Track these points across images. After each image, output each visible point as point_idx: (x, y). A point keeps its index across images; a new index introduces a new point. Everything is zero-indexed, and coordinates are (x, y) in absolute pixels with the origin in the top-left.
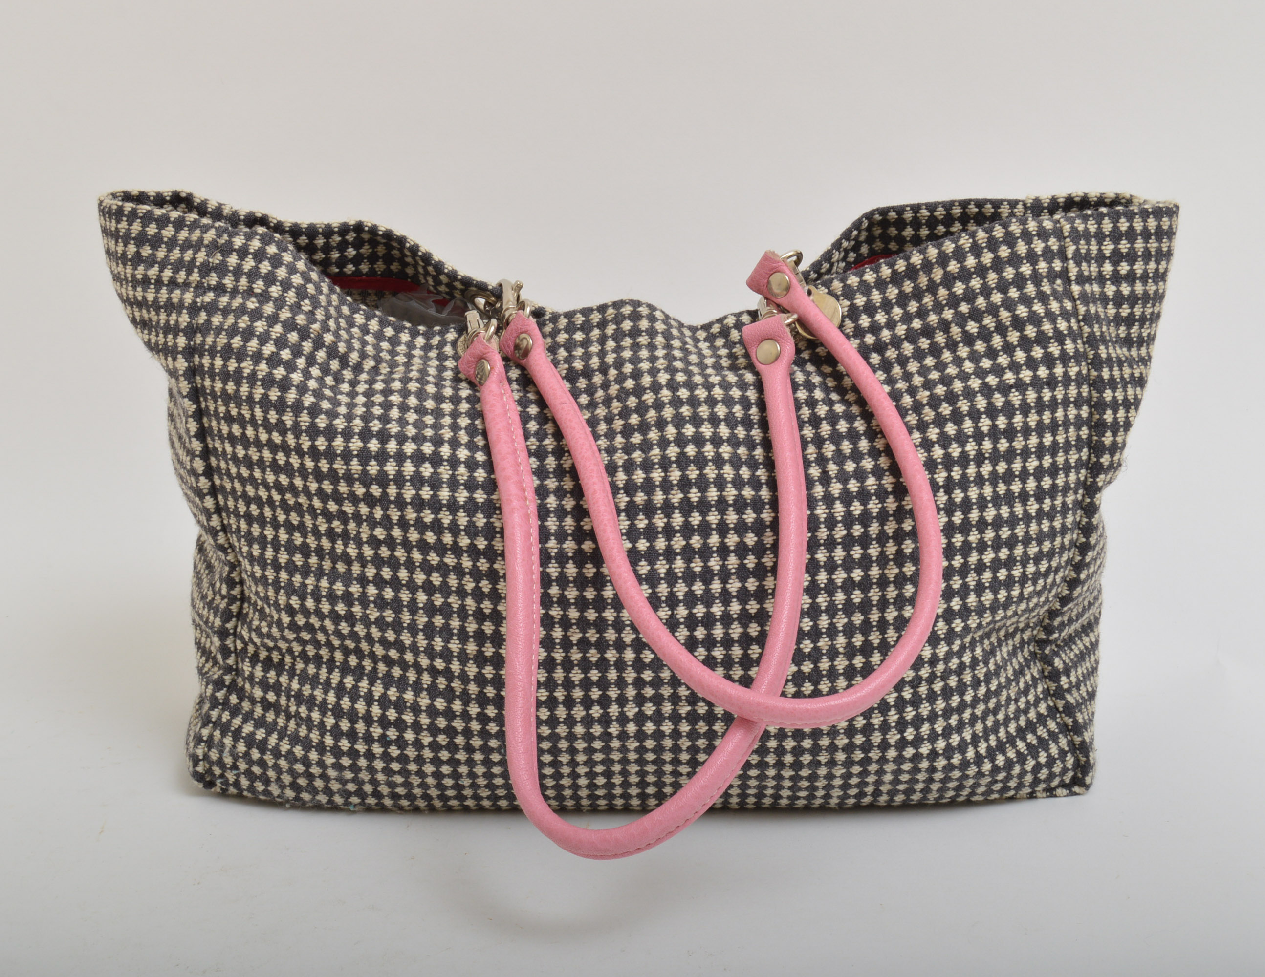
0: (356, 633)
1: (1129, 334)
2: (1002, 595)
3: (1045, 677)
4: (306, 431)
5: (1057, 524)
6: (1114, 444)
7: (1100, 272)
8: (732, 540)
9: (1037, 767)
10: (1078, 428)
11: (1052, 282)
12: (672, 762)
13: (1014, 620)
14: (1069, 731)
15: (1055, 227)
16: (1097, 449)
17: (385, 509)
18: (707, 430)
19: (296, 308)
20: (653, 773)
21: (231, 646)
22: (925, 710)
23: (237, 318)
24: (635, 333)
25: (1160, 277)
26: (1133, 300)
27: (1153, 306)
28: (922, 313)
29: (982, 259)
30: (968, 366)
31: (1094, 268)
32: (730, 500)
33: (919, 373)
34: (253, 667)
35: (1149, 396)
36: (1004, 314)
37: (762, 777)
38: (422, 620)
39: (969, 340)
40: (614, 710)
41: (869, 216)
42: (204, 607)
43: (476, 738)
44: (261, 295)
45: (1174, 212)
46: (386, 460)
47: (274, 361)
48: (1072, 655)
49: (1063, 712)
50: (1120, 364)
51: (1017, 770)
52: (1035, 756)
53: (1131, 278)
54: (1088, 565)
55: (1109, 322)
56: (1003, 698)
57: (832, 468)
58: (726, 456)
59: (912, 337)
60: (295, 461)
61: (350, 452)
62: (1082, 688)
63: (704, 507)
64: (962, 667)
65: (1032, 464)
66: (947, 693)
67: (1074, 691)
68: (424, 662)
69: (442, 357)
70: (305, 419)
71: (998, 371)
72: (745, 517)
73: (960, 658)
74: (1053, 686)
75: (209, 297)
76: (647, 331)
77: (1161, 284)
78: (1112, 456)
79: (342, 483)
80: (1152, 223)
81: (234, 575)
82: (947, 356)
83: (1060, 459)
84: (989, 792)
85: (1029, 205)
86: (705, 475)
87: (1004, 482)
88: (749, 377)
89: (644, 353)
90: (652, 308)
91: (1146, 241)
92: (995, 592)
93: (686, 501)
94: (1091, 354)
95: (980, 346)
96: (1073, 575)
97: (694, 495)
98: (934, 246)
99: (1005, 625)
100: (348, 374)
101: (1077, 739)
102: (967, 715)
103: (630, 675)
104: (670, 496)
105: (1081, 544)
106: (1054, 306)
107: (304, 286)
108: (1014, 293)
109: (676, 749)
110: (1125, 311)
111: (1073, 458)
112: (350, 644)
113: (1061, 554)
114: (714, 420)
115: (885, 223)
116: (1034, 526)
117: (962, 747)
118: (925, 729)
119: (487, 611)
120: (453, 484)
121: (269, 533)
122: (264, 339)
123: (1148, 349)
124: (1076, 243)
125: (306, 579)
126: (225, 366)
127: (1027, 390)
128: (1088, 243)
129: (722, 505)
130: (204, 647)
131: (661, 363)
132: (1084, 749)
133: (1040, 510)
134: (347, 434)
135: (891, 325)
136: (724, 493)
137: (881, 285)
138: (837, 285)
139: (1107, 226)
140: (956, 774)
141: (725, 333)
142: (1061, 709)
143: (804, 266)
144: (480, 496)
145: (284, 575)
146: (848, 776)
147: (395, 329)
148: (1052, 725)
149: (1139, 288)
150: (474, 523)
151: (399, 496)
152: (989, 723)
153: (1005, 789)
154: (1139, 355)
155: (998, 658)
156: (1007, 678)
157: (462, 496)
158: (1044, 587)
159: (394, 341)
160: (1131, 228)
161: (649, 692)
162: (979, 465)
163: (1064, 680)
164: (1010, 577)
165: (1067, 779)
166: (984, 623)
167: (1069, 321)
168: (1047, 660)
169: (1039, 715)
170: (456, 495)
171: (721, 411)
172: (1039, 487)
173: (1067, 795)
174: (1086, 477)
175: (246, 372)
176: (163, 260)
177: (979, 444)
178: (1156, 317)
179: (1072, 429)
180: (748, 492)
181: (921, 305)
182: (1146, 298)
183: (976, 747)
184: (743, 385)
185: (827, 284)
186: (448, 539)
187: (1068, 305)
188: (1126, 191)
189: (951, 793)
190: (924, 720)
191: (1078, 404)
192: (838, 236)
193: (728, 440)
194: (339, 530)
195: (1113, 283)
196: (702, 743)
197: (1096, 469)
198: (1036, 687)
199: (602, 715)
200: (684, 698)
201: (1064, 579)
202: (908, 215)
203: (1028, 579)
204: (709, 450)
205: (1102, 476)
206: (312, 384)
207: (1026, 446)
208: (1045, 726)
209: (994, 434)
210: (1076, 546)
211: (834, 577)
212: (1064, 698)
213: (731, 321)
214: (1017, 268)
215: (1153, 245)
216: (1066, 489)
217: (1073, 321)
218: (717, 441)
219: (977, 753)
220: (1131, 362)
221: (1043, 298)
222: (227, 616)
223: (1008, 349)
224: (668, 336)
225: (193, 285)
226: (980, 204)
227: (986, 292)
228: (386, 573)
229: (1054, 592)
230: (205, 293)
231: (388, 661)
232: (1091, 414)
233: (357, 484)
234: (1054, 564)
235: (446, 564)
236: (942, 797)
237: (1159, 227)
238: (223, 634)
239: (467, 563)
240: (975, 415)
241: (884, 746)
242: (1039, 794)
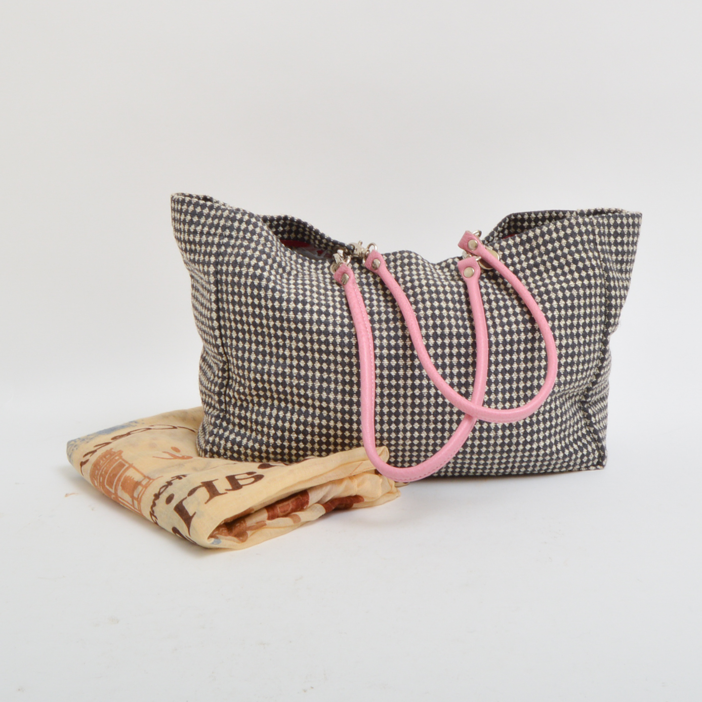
0: (286, 391)
1: (621, 268)
2: (569, 378)
3: (585, 418)
4: (270, 299)
5: (592, 348)
6: (616, 314)
7: (609, 241)
8: (455, 351)
9: (583, 456)
10: (601, 307)
11: (589, 244)
12: (425, 451)
13: (573, 390)
14: (596, 441)
15: (590, 221)
16: (609, 316)
17: (304, 334)
18: (444, 304)
19: (265, 245)
20: (416, 456)
21: (223, 400)
22: (535, 428)
23: (239, 249)
24: (410, 264)
25: (634, 244)
26: (623, 253)
27: (632, 256)
28: (534, 257)
29: (559, 234)
30: (554, 279)
31: (606, 239)
32: (454, 333)
33: (533, 282)
34: (234, 409)
35: (630, 294)
36: (569, 258)
37: (464, 458)
38: (317, 384)
39: (554, 268)
40: (401, 426)
41: (509, 217)
42: (208, 383)
43: (339, 438)
44: (249, 239)
45: (640, 216)
46: (305, 313)
47: (256, 267)
48: (596, 409)
49: (593, 433)
50: (618, 280)
51: (574, 457)
52: (582, 451)
53: (622, 244)
54: (604, 368)
55: (613, 262)
56: (568, 425)
57: (497, 321)
58: (452, 316)
59: (530, 267)
60: (264, 312)
61: (290, 309)
62: (601, 423)
63: (443, 336)
64: (551, 409)
65: (582, 321)
66: (545, 420)
67: (598, 424)
68: (317, 403)
69: (324, 273)
70: (270, 293)
71: (567, 281)
72: (460, 341)
73: (550, 405)
74: (588, 422)
75: (225, 240)
76: (415, 263)
77: (635, 247)
78: (615, 319)
79: (285, 322)
80: (631, 221)
81: (226, 367)
82: (545, 275)
83: (593, 320)
84: (561, 467)
85: (578, 213)
86: (443, 323)
87: (570, 329)
88: (461, 283)
89: (414, 272)
90: (417, 255)
91: (628, 228)
92: (566, 377)
93: (435, 334)
94: (606, 275)
95: (559, 271)
96: (598, 372)
97: (439, 331)
98: (538, 229)
99: (569, 392)
100: (285, 276)
101: (600, 445)
102: (553, 431)
103: (409, 410)
104: (428, 331)
105: (602, 358)
106: (590, 254)
107: (267, 236)
108: (573, 249)
109: (427, 445)
110: (620, 258)
111: (599, 320)
112: (282, 397)
113: (593, 361)
114: (447, 300)
115: (516, 220)
116: (582, 348)
117: (551, 446)
118: (535, 436)
119: (347, 380)
120: (335, 324)
121: (247, 346)
122: (251, 258)
123: (629, 275)
124: (599, 228)
125: (264, 366)
126: (234, 270)
127: (579, 289)
128: (604, 228)
129: (451, 335)
130: (208, 402)
131: (422, 276)
132: (603, 449)
133: (585, 341)
134: (288, 301)
135: (520, 262)
136: (452, 331)
137: (516, 245)
138: (497, 246)
139: (612, 221)
140: (548, 458)
141: (448, 266)
142: (592, 432)
143: (482, 238)
144: (346, 330)
145: (253, 365)
146: (501, 458)
147: (302, 260)
148: (589, 438)
149: (625, 248)
150: (343, 341)
151: (311, 329)
152: (562, 436)
153: (569, 466)
154: (626, 277)
155: (566, 407)
156: (570, 416)
157: (338, 329)
158: (586, 376)
159: (303, 265)
160: (622, 222)
161: (417, 418)
162: (559, 321)
163: (593, 419)
164: (572, 370)
165: (595, 462)
166: (561, 390)
167: (596, 261)
168: (585, 410)
169: (583, 434)
170: (336, 329)
171: (449, 296)
172: (584, 331)
173: (595, 469)
174: (604, 328)
175: (244, 272)
176: (203, 223)
177: (560, 312)
178: (632, 261)
179: (598, 307)
180: (462, 331)
181: (533, 254)
182: (628, 252)
183: (556, 446)
184: (458, 286)
185: (493, 245)
186: (331, 348)
187: (596, 254)
188: (620, 208)
189: (545, 468)
190: (535, 432)
191: (601, 297)
192: (496, 225)
193: (453, 309)
194: (281, 344)
195: (615, 246)
196: (439, 442)
197: (608, 325)
198: (581, 422)
199: (396, 428)
200: (432, 421)
201: (594, 374)
202: (526, 217)
203: (579, 372)
204: (445, 312)
205: (610, 328)
206: (272, 278)
207: (579, 313)
208: (585, 439)
209: (566, 308)
210: (599, 359)
211: (498, 368)
212: (593, 427)
213: (450, 261)
214: (574, 238)
215: (631, 230)
216: (596, 333)
217: (598, 261)
218: (448, 309)
219: (557, 449)
220: (622, 280)
221: (586, 251)
222: (221, 386)
223: (571, 272)
224: (424, 266)
225: (218, 235)
226: (557, 212)
227: (561, 248)
228: (302, 363)
229: (590, 379)
230: (223, 239)
231: (300, 404)
232: (606, 301)
233: (292, 323)
234: (590, 366)
235: (330, 360)
236: (541, 470)
237: (634, 223)
238: (219, 394)
239: (339, 359)
240: (558, 299)
241: (518, 444)
242: (582, 469)
